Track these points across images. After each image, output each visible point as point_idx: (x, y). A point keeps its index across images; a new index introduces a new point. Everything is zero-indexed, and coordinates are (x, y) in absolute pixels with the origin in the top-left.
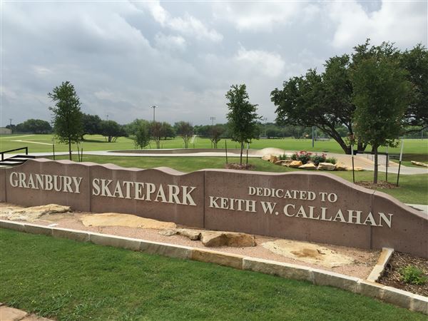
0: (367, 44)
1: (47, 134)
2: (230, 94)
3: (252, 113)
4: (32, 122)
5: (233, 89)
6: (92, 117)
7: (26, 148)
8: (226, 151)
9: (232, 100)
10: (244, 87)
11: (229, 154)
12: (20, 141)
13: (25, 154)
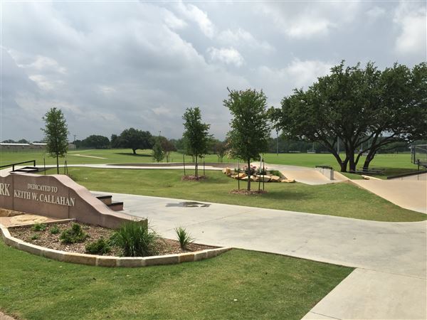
0: (342, 65)
1: (106, 148)
2: (186, 115)
3: (205, 131)
4: (93, 138)
5: (189, 112)
6: (143, 133)
7: (34, 161)
8: (184, 165)
9: (188, 121)
10: (197, 110)
11: (187, 167)
12: (79, 155)
13: (33, 166)
